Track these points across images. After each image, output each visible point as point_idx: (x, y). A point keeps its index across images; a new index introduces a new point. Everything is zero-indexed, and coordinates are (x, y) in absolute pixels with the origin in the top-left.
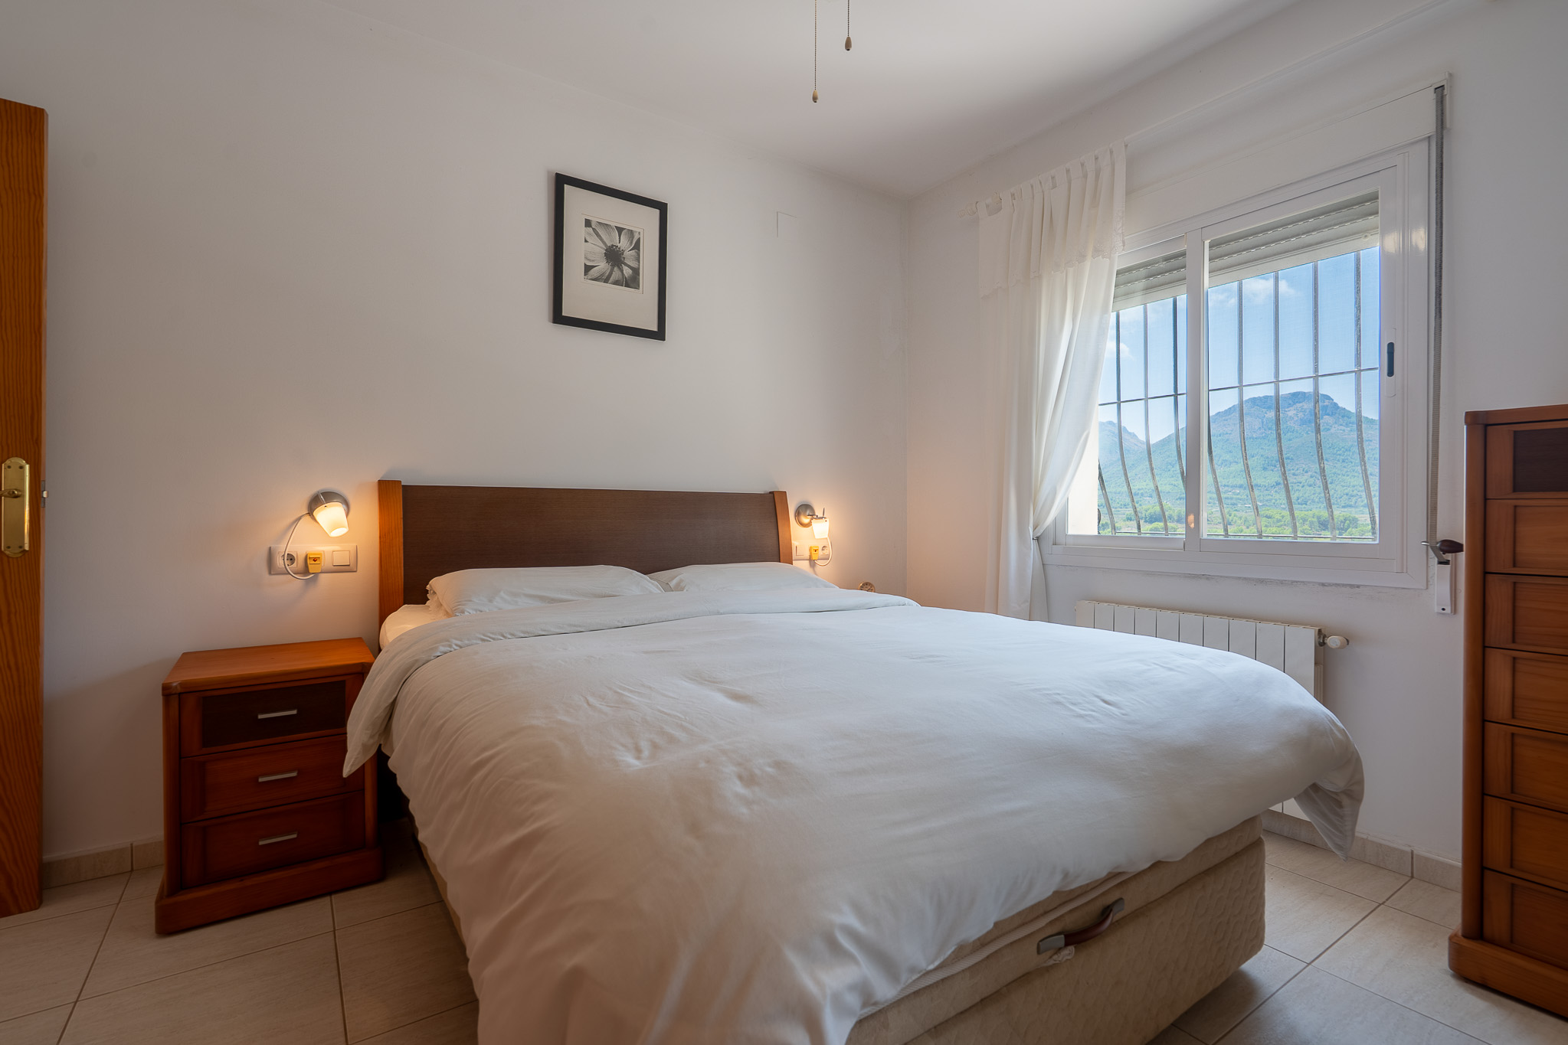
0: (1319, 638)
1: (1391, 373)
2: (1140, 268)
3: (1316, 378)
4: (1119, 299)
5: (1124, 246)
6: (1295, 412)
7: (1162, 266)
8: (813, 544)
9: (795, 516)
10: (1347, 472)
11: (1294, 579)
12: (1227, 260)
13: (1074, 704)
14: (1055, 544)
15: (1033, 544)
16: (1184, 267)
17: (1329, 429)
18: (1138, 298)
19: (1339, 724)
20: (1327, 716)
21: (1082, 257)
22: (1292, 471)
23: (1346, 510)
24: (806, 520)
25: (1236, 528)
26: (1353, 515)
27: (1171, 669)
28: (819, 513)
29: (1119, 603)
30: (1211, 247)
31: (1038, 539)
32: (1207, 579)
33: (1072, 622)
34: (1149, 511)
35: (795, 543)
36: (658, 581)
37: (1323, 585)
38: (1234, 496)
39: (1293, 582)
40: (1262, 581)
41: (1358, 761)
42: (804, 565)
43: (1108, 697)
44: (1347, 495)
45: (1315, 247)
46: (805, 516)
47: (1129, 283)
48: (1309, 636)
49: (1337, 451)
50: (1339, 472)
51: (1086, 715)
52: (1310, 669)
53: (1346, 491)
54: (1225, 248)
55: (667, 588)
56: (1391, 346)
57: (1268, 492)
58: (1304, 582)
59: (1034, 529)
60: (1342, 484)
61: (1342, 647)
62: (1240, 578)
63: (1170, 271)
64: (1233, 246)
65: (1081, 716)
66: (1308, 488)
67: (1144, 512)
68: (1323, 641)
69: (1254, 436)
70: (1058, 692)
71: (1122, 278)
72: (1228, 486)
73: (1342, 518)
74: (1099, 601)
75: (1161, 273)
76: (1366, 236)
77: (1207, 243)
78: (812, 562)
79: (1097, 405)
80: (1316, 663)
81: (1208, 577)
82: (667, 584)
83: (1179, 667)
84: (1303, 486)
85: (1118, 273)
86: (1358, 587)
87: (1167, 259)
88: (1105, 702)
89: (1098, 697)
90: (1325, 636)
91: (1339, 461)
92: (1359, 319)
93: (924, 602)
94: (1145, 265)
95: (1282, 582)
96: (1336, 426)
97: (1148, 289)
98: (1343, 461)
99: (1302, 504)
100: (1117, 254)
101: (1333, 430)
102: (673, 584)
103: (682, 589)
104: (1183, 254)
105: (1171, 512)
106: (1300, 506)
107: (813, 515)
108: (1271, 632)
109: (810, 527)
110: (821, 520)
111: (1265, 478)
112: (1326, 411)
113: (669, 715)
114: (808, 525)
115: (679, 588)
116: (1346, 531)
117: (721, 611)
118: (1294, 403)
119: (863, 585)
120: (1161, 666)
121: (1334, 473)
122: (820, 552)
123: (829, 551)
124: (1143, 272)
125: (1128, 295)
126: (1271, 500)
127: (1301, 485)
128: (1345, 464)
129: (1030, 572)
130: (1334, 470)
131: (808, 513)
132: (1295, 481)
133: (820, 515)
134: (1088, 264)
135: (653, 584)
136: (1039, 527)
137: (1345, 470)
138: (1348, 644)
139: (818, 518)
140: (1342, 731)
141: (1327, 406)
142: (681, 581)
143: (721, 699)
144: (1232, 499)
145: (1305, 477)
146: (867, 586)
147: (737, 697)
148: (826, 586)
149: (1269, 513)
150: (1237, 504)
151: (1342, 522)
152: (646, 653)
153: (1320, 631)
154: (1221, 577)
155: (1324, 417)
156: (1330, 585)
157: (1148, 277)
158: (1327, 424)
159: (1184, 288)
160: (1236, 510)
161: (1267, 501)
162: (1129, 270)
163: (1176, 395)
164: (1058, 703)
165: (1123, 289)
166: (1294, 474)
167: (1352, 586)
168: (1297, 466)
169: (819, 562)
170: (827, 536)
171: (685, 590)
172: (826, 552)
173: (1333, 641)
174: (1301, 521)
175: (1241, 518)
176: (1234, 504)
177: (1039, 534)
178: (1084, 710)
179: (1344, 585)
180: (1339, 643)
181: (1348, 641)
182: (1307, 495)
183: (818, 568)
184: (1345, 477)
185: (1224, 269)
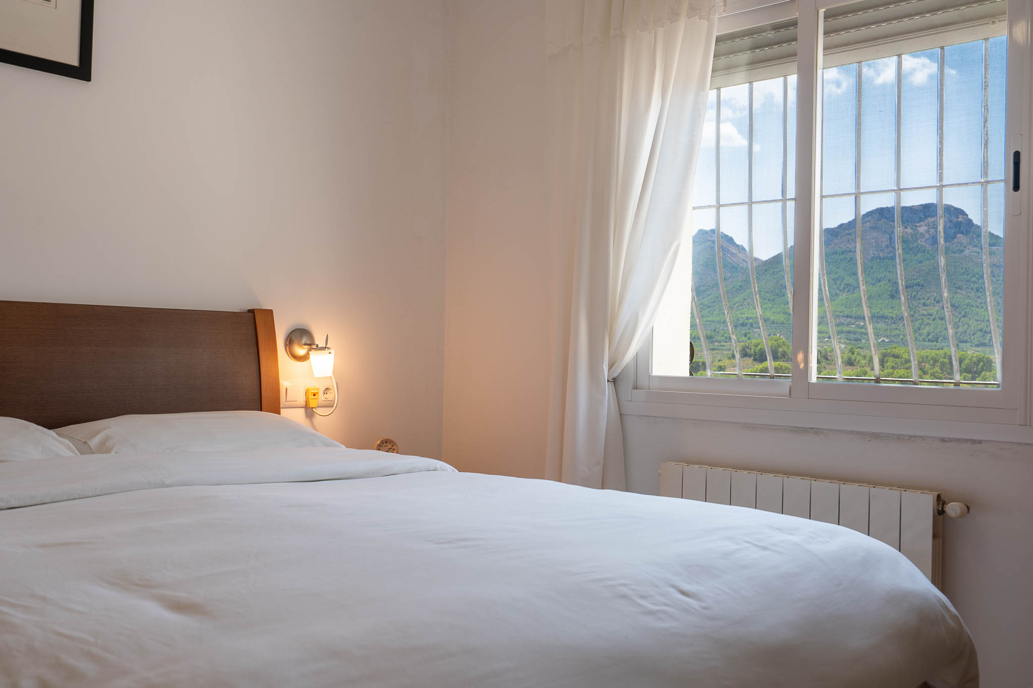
0: (938, 504)
1: (1016, 187)
2: (744, 36)
3: (940, 188)
4: (718, 73)
5: (725, 6)
6: (926, 228)
7: (770, 35)
8: (312, 385)
9: (286, 345)
10: (982, 303)
11: (911, 433)
12: (844, 36)
13: (643, 597)
14: (636, 387)
15: (608, 388)
16: (795, 40)
17: (962, 251)
18: (741, 75)
19: (952, 609)
20: (939, 600)
21: (674, 16)
22: (922, 301)
23: (979, 349)
24: (301, 351)
25: (859, 370)
26: (987, 356)
27: (765, 549)
28: (320, 341)
29: (713, 465)
30: (826, 17)
31: (614, 381)
32: (816, 433)
33: (655, 489)
34: (759, 347)
35: (284, 383)
36: (70, 438)
37: (943, 440)
38: (858, 330)
39: (911, 437)
40: (876, 436)
41: (972, 653)
42: (296, 416)
43: (686, 587)
44: (981, 330)
45: (940, 30)
46: (301, 345)
47: (731, 54)
48: (927, 502)
49: (971, 277)
50: (973, 303)
51: (659, 611)
52: (926, 544)
53: (979, 327)
54: (841, 21)
55: (84, 448)
56: (1017, 155)
57: (894, 326)
58: (922, 437)
59: (611, 367)
60: (976, 317)
61: (962, 516)
62: (853, 432)
63: (779, 43)
64: (851, 19)
65: (651, 613)
66: (939, 321)
67: (753, 347)
68: (943, 508)
69: (881, 256)
70: (623, 582)
71: (724, 47)
72: (851, 317)
73: (975, 359)
74: (689, 462)
75: (770, 45)
76: (994, 22)
77: (822, 12)
78: (309, 411)
79: (690, 208)
80: (935, 536)
81: (816, 431)
82: (85, 443)
83: (775, 545)
84: (934, 320)
85: (719, 40)
86: (980, 442)
87: (777, 27)
88: (683, 593)
89: (674, 586)
90: (944, 503)
91: (972, 289)
92: (986, 120)
93: (463, 466)
94: (750, 33)
95: (899, 438)
96: (970, 247)
97: (754, 64)
98: (978, 290)
99: (932, 341)
100: (717, 16)
101: (967, 252)
102: (94, 443)
103: (108, 451)
104: (794, 23)
105: (785, 349)
106: (931, 343)
107: (311, 344)
108: (886, 497)
109: (309, 360)
110: (323, 351)
111: (893, 308)
112: (960, 229)
113: (70, 638)
114: (304, 358)
115: (104, 448)
116: (979, 375)
117: (168, 482)
118: (926, 217)
119: (382, 442)
120: (755, 545)
121: (968, 305)
122: (321, 397)
123: (333, 395)
124: (747, 41)
125: (729, 68)
126: (898, 335)
127: (932, 318)
128: (979, 294)
129: (603, 424)
130: (968, 301)
131: (304, 340)
132: (925, 312)
133: (322, 344)
134: (682, 25)
135: (61, 443)
136: (615, 365)
137: (979, 301)
138: (968, 512)
139: (318, 348)
140: (954, 618)
141: (961, 222)
142: (108, 438)
143: (154, 611)
144: (855, 333)
145: (937, 308)
146: (387, 445)
147: (179, 607)
148: (327, 445)
149: (896, 351)
150: (860, 340)
151: (975, 363)
152: (43, 546)
153: (939, 496)
154: (832, 430)
155: (958, 235)
156: (951, 440)
157: (753, 48)
158: (961, 244)
159: (794, 66)
160: (860, 348)
161: (894, 336)
162: (732, 37)
163: (784, 200)
164: (624, 597)
165: (723, 61)
166: (924, 305)
167: (974, 442)
168: (928, 295)
169: (319, 411)
170: (331, 374)
171: (113, 453)
172: (330, 396)
173: (953, 509)
174: (931, 362)
175: (865, 357)
176: (857, 340)
177: (615, 375)
178: (654, 604)
179: (966, 441)
180: (958, 512)
181: (968, 508)
182: (938, 330)
183: (318, 420)
184: (978, 310)
185: (840, 46)
